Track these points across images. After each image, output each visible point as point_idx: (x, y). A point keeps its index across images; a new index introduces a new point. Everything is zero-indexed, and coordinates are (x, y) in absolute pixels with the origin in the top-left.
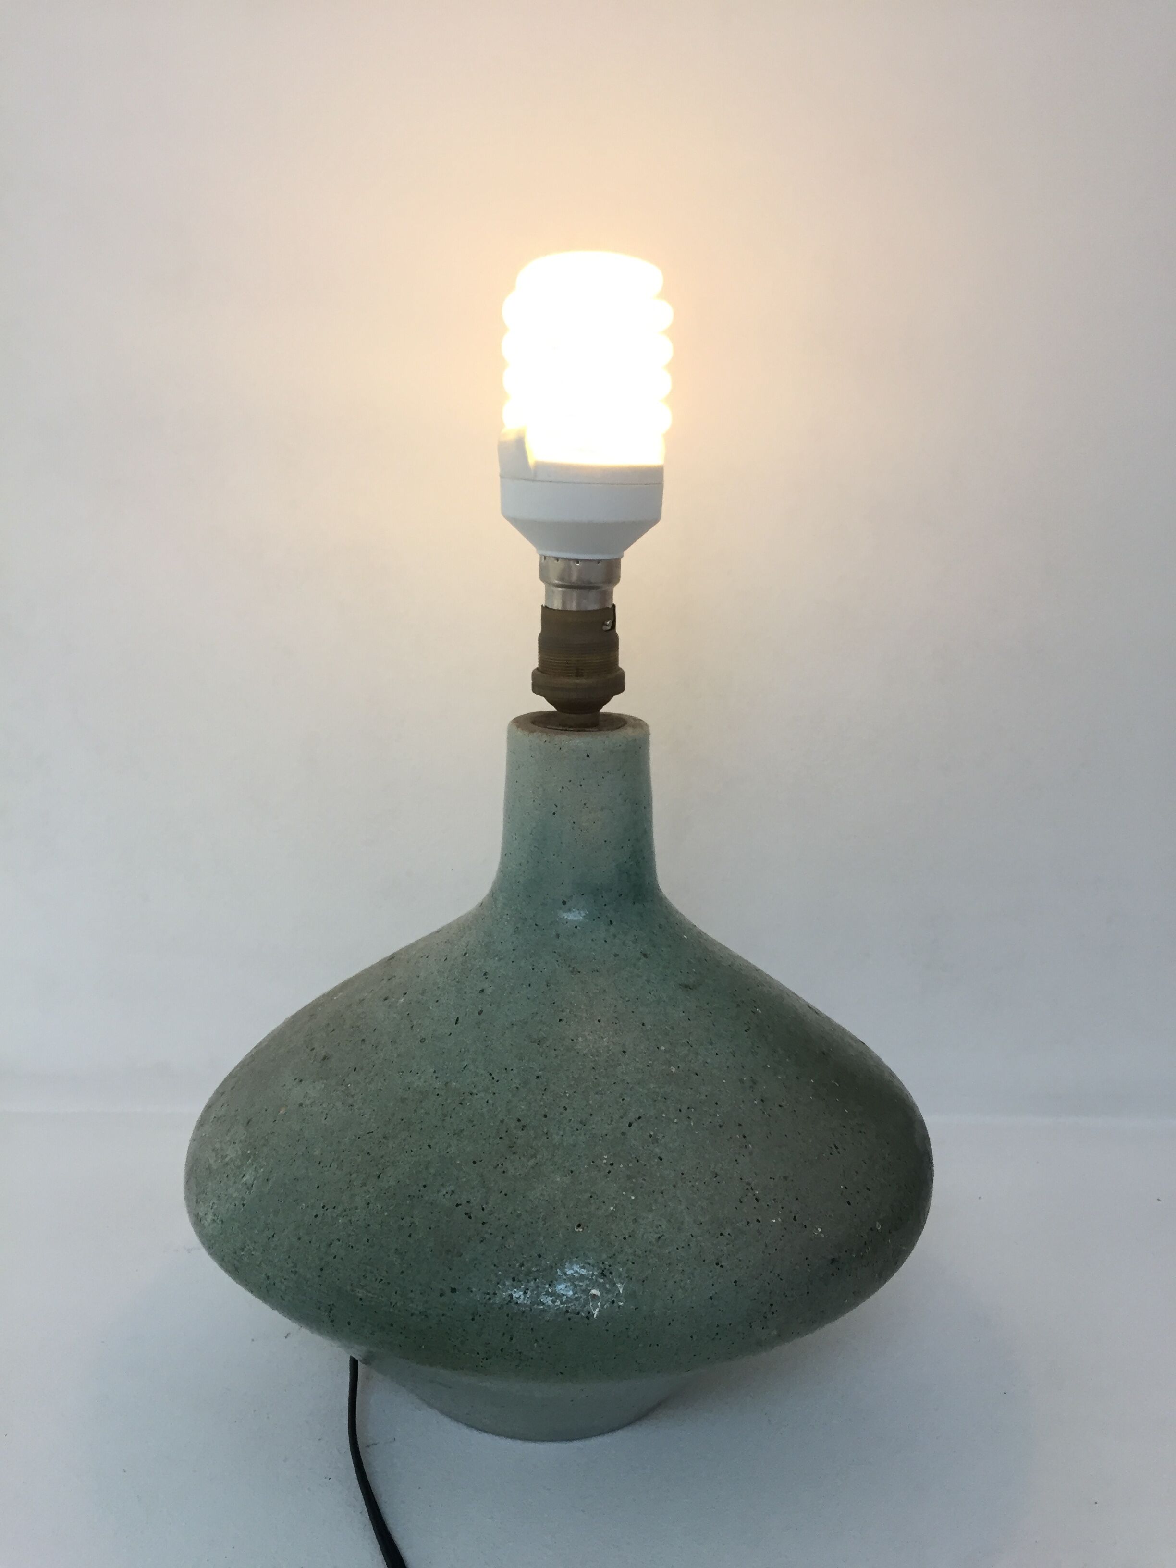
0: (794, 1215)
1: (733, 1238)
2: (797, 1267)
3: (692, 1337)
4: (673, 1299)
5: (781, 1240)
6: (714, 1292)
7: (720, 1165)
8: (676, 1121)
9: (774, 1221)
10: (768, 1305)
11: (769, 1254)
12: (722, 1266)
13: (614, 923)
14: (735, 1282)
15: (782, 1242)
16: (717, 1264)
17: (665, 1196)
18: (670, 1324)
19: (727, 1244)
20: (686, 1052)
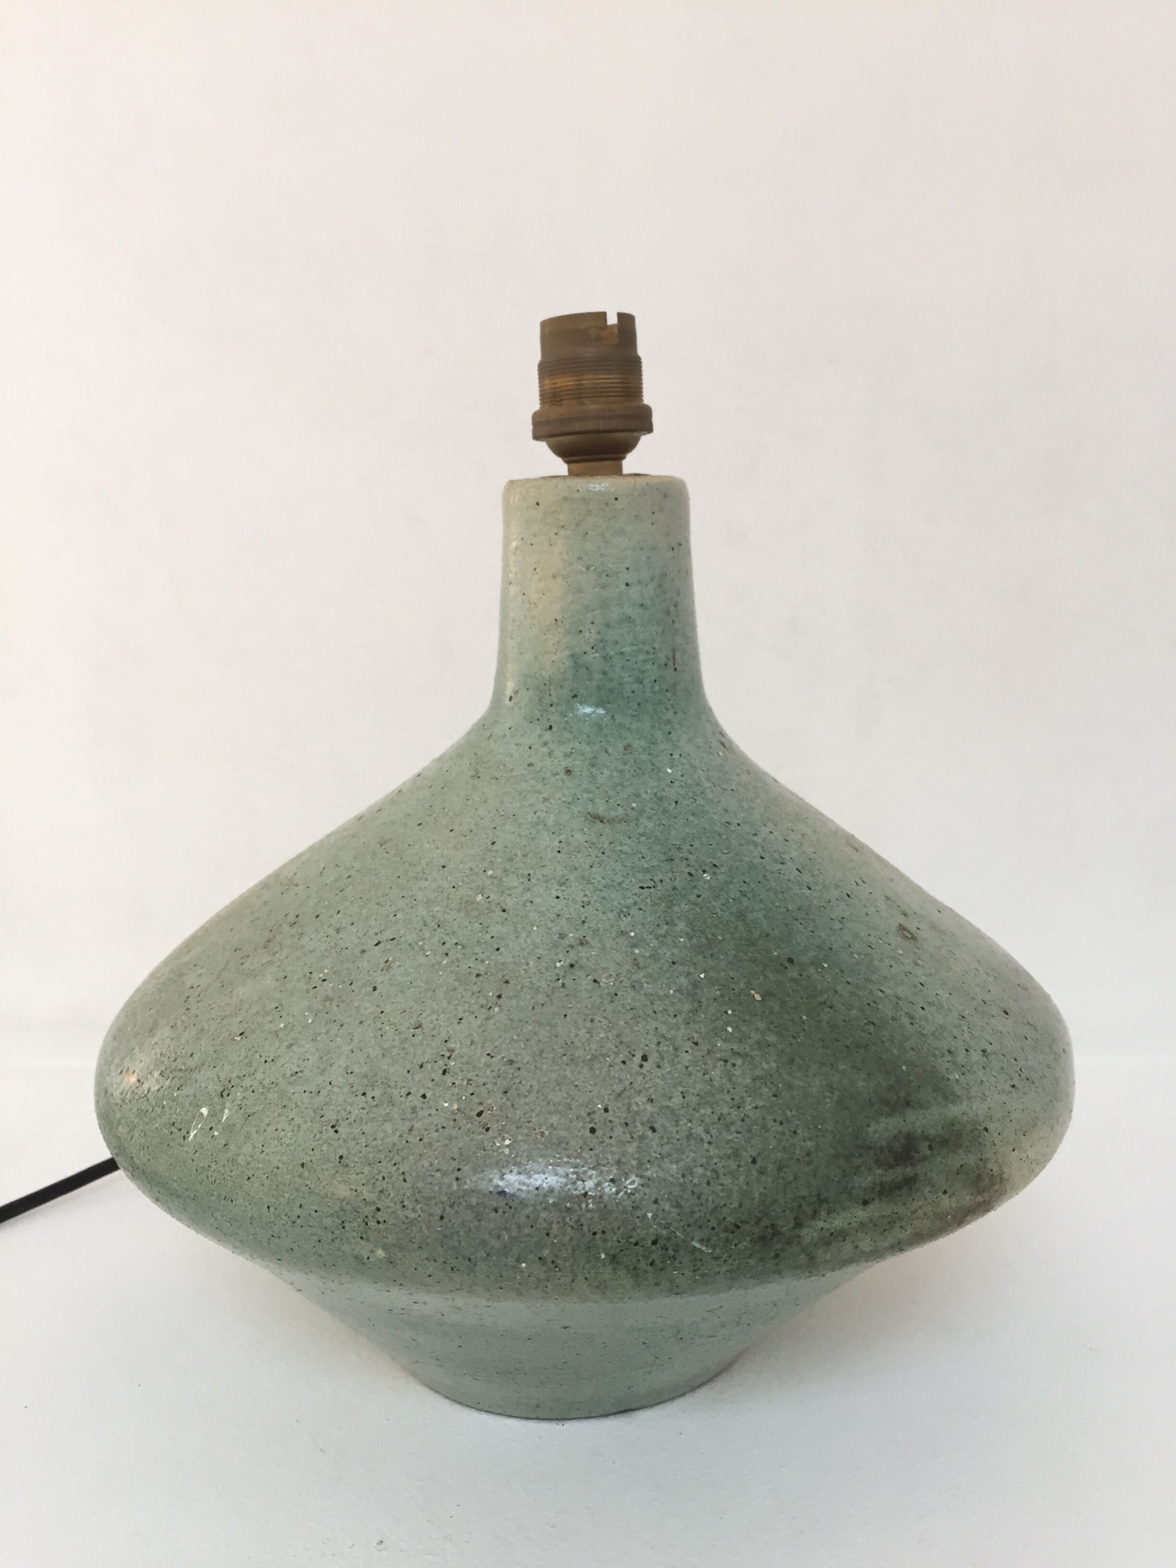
0: (482, 1109)
1: (375, 1103)
2: (438, 1175)
3: (269, 1207)
4: (264, 1149)
5: (437, 1131)
6: (309, 1159)
7: (435, 1016)
8: (428, 953)
9: (446, 1105)
10: (374, 1208)
11: (407, 1142)
12: (336, 1132)
13: (554, 729)
14: (341, 1157)
15: (437, 1134)
16: (333, 1127)
17: (341, 1031)
18: (249, 1178)
19: (362, 1108)
20: (516, 884)
